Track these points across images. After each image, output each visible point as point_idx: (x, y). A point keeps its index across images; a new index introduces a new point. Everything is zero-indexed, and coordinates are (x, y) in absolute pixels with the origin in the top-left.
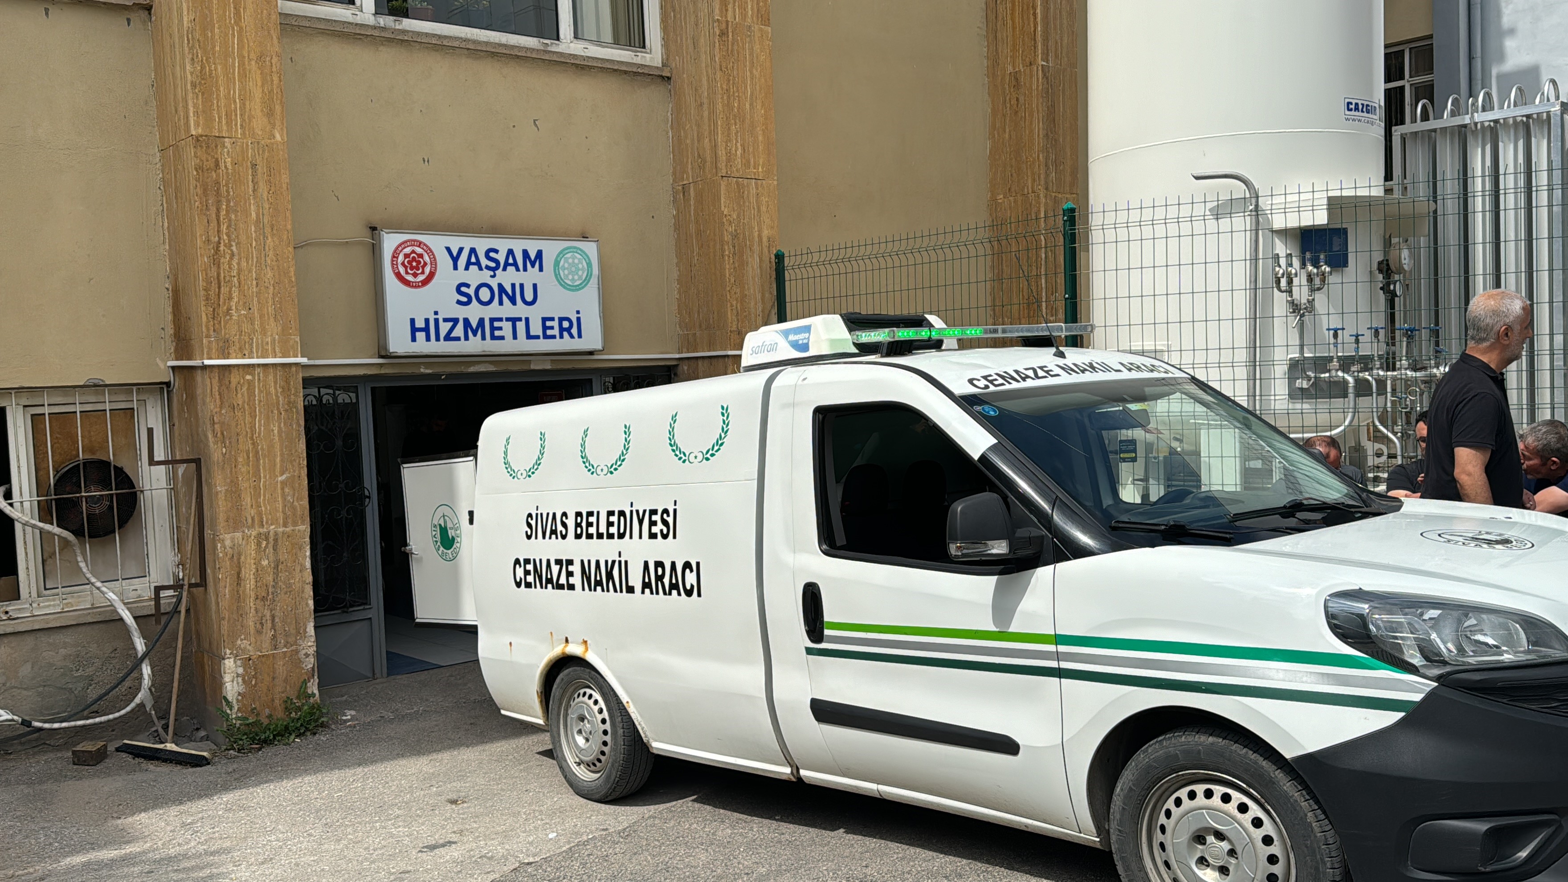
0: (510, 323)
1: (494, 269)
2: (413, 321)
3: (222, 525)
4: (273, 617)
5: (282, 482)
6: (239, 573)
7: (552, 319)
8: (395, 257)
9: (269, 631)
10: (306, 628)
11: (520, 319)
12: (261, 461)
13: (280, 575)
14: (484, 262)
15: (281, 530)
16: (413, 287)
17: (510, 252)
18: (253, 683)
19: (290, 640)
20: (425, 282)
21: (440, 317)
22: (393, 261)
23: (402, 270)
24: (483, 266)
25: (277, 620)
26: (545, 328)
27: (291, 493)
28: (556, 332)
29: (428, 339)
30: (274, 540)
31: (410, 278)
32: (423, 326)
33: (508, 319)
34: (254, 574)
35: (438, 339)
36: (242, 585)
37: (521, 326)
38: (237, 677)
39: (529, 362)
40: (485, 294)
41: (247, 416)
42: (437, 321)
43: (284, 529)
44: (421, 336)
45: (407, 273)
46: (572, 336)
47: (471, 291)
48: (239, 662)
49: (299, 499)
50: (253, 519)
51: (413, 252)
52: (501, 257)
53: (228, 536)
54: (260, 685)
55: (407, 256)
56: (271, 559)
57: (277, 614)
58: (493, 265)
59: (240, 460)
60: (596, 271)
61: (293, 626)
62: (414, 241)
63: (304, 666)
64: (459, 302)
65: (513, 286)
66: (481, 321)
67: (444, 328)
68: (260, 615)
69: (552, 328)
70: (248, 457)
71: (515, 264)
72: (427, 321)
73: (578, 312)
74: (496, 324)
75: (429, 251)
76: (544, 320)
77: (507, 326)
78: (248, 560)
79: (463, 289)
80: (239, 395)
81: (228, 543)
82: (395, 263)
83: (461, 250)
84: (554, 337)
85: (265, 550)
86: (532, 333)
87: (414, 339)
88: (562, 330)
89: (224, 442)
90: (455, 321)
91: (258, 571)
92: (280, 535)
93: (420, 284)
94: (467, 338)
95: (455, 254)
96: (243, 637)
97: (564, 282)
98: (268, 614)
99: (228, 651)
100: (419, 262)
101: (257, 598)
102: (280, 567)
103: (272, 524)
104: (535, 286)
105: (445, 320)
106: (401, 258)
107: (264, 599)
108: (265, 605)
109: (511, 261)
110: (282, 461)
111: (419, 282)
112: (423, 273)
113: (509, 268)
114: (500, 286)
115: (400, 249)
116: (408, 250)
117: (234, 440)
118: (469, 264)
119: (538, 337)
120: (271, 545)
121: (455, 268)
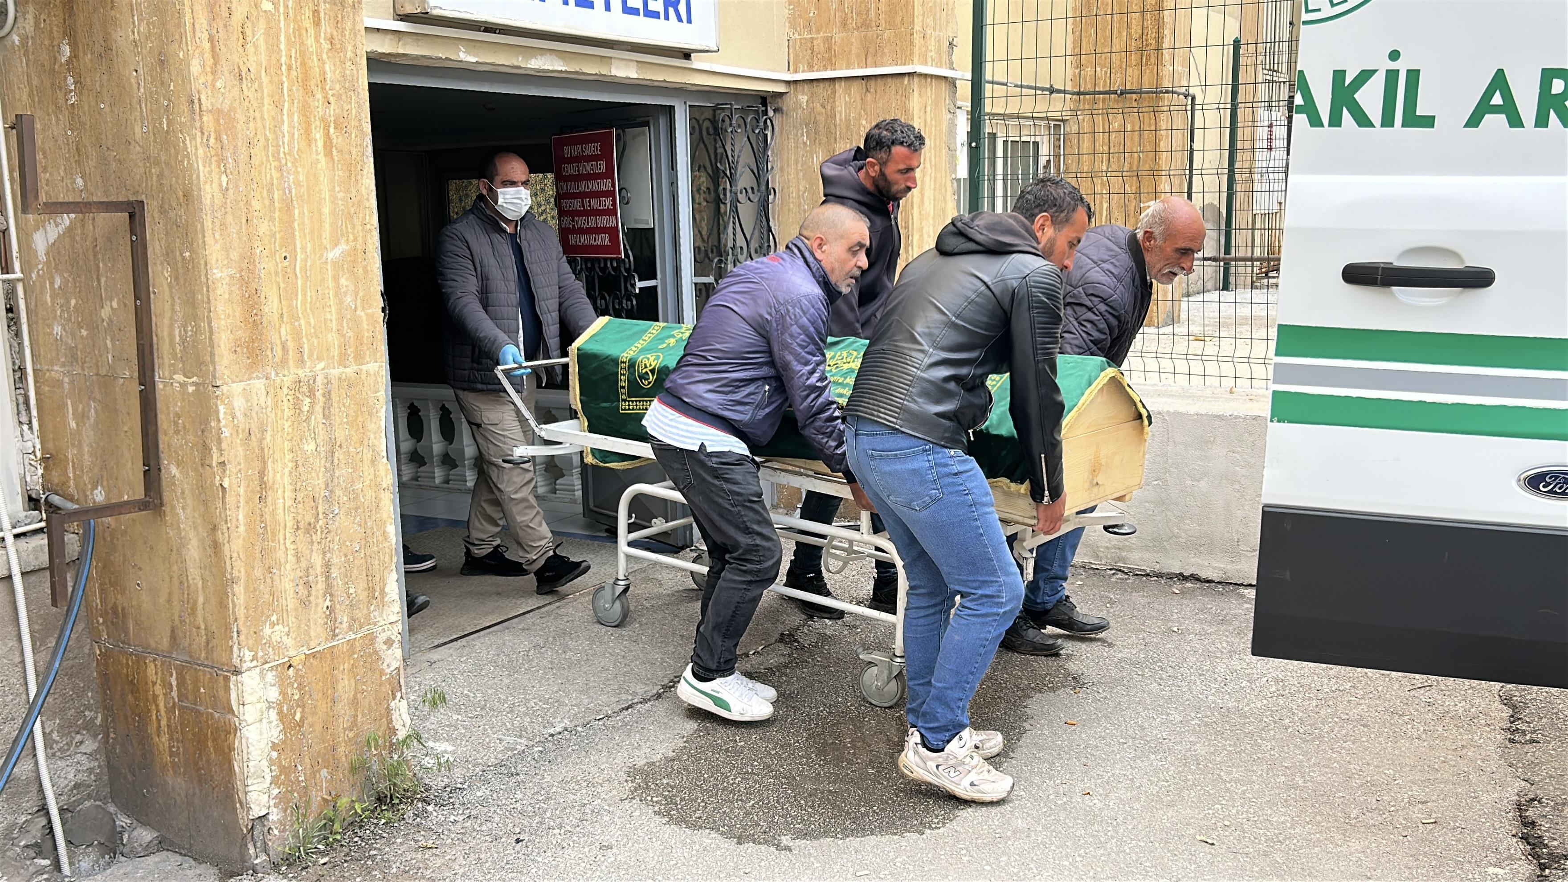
3: (225, 362)
4: (328, 566)
5: (335, 263)
6: (262, 473)
9: (320, 600)
10: (385, 585)
12: (296, 211)
13: (337, 473)
15: (335, 372)
18: (298, 717)
19: (358, 614)
25: (335, 573)
27: (352, 288)
28: (660, 6)
30: (324, 395)
34: (291, 473)
36: (269, 499)
38: (269, 708)
41: (267, 100)
43: (342, 369)
46: (679, 18)
48: (270, 677)
49: (366, 303)
50: (284, 349)
53: (237, 388)
54: (310, 719)
56: (320, 440)
57: (335, 560)
59: (256, 205)
61: (363, 585)
63: (385, 666)
68: (303, 565)
70: (272, 200)
78: (279, 440)
80: (250, 48)
81: (239, 403)
84: (656, 14)
85: (307, 420)
86: (630, 3)
89: (222, 160)
91: (297, 466)
92: (335, 383)
96: (274, 618)
98: (317, 560)
99: (248, 655)
101: (298, 528)
102: (336, 455)
103: (320, 359)
107: (310, 528)
108: (312, 542)
110: (333, 213)
117: (243, 157)
119: (637, 12)
120: (318, 409)
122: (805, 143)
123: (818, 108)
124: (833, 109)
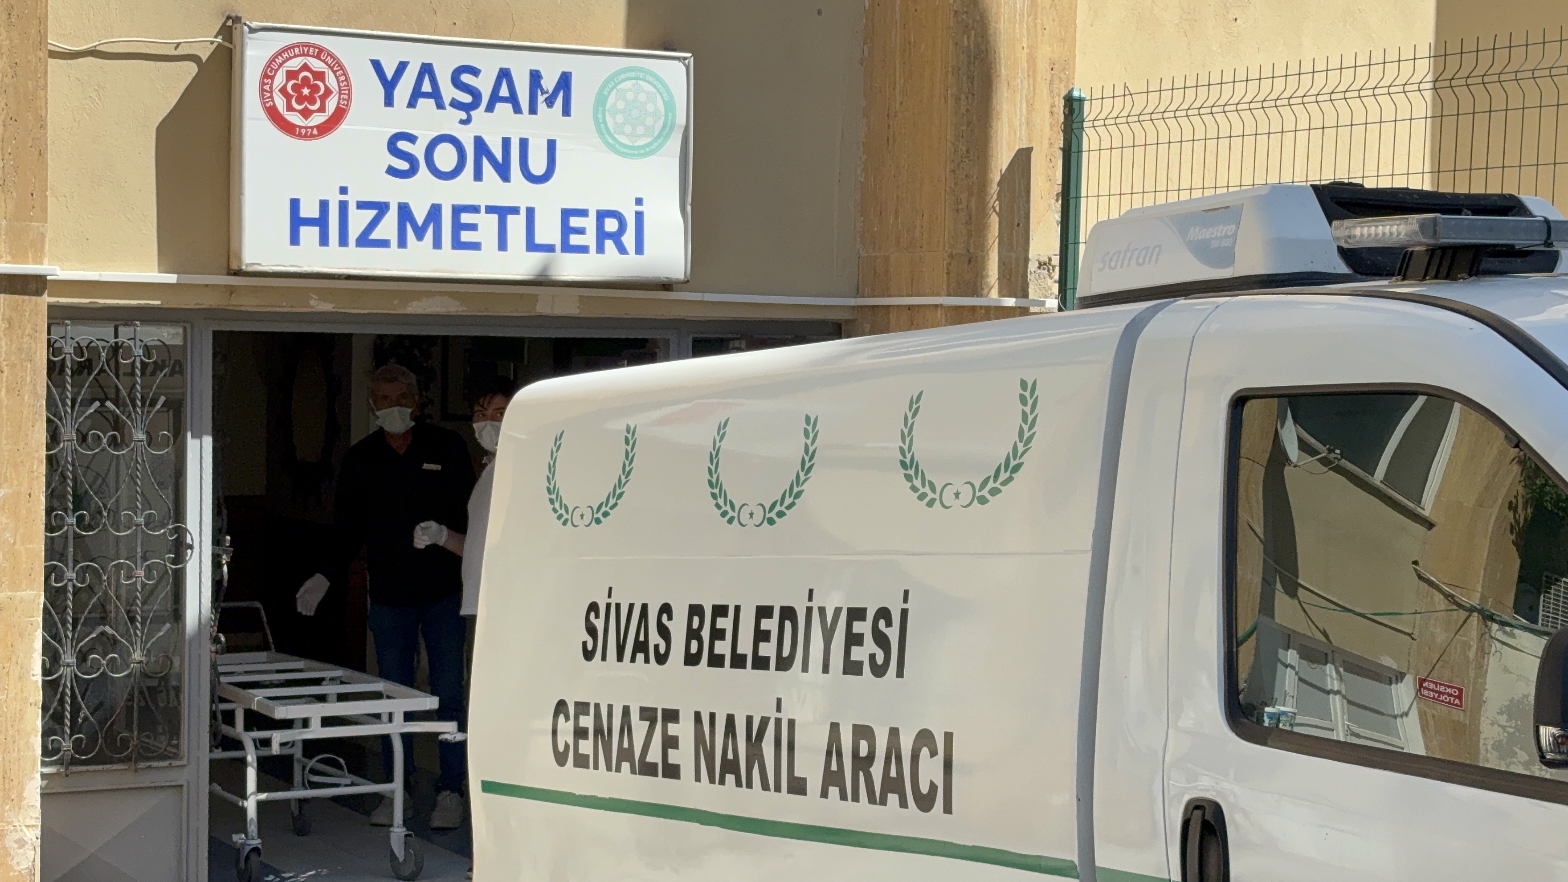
0: (495, 218)
1: (467, 108)
2: (295, 204)
7: (583, 213)
8: (267, 76)
10: (23, 790)
11: (515, 211)
14: (449, 92)
16: (300, 136)
17: (504, 74)
20: (325, 129)
21: (352, 199)
22: (263, 84)
23: (280, 103)
24: (447, 101)
26: (567, 230)
27: (13, 524)
28: (589, 239)
29: (324, 241)
31: (295, 118)
32: (315, 214)
33: (490, 210)
35: (343, 241)
37: (516, 225)
39: (535, 298)
40: (446, 157)
42: (343, 206)
44: (309, 234)
45: (290, 108)
46: (622, 250)
47: (418, 150)
49: (27, 539)
51: (305, 67)
52: (484, 84)
55: (291, 75)
58: (467, 98)
60: (681, 120)
62: (309, 45)
63: (15, 862)
64: (392, 171)
65: (506, 142)
66: (435, 212)
67: (358, 220)
69: (581, 231)
71: (513, 99)
72: (324, 205)
73: (639, 201)
74: (465, 218)
75: (337, 66)
76: (567, 214)
77: (488, 224)
79: (403, 145)
82: (267, 87)
83: (402, 67)
84: (584, 249)
86: (539, 240)
87: (295, 239)
88: (602, 235)
90: (382, 208)
93: (315, 132)
94: (402, 243)
95: (389, 75)
97: (614, 139)
100: (315, 89)
104: (552, 145)
105: (361, 205)
106: (280, 79)
109: (504, 92)
111: (312, 128)
112: (322, 109)
113: (499, 106)
114: (479, 142)
115: (280, 60)
116: (295, 64)
118: (416, 95)
119: (550, 248)
121: (389, 101)
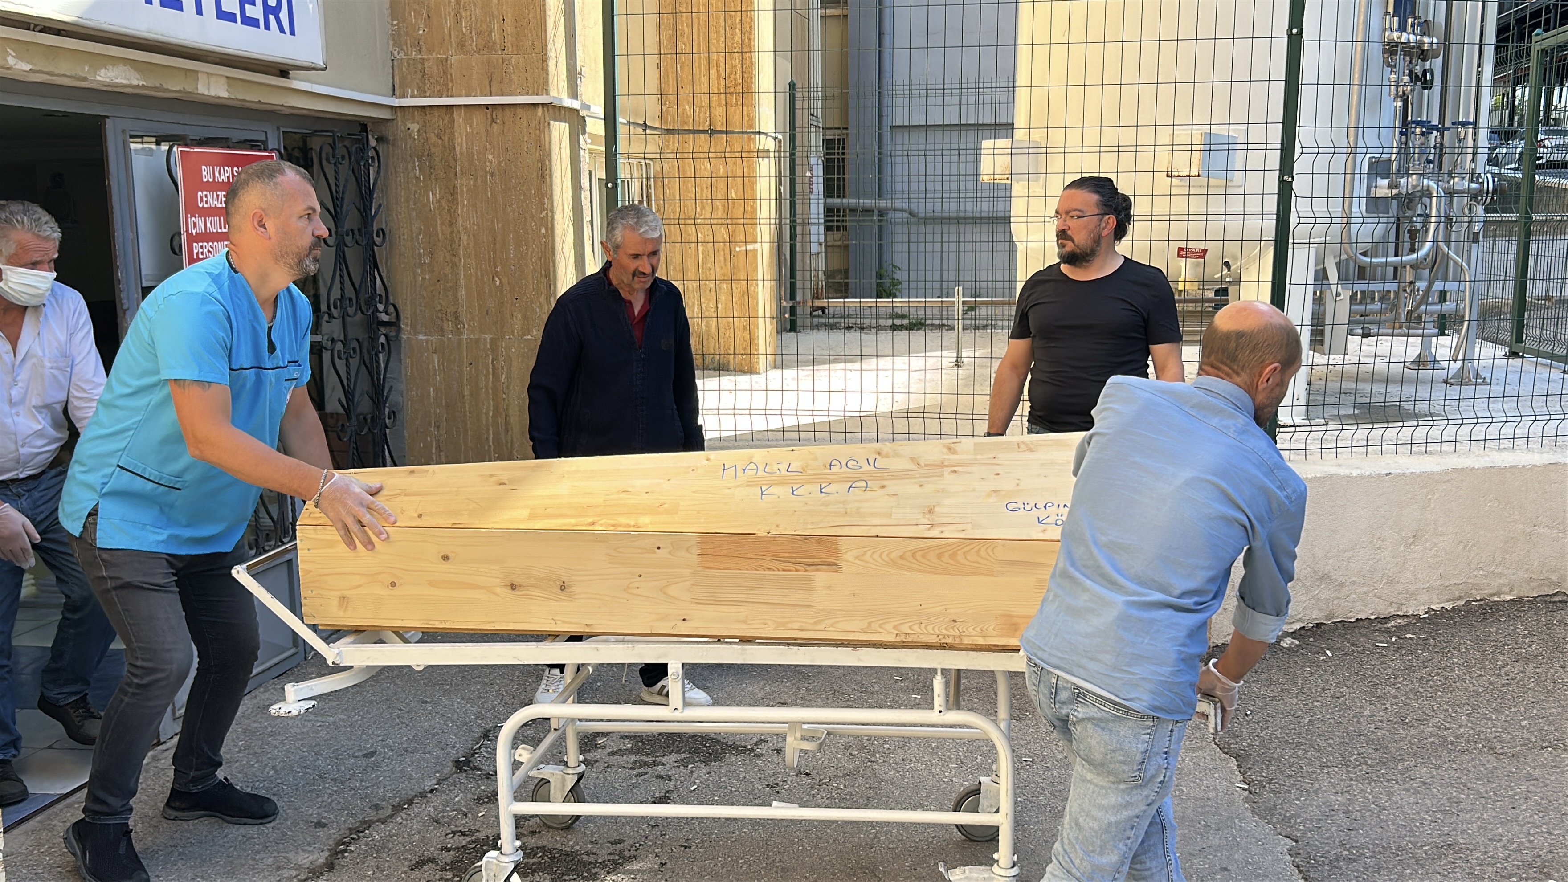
46: (281, 28)
69: (252, 2)
84: (254, 22)
86: (225, 6)
88: (267, 9)
119: (231, 17)
122: (418, 178)
123: (433, 138)
124: (452, 140)
